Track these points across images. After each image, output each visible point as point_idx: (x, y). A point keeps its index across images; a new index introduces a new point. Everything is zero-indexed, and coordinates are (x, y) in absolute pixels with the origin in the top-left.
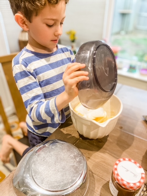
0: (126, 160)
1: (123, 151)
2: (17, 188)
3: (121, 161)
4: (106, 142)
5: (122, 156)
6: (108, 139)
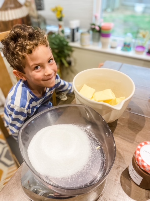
0: (148, 144)
1: (137, 133)
2: (27, 188)
3: (143, 145)
4: (116, 126)
5: (136, 139)
6: (118, 122)
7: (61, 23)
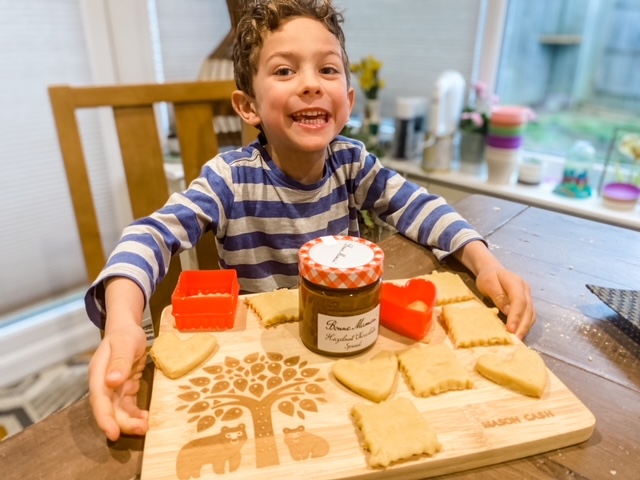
7: (374, 105)
